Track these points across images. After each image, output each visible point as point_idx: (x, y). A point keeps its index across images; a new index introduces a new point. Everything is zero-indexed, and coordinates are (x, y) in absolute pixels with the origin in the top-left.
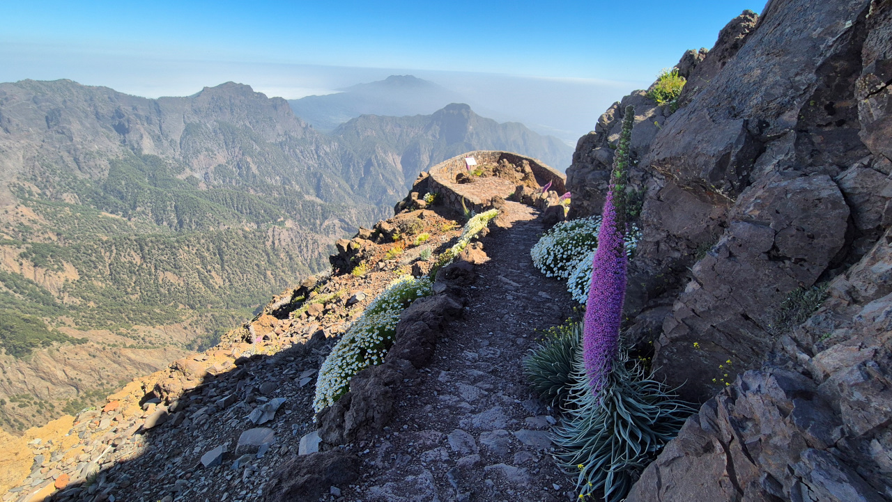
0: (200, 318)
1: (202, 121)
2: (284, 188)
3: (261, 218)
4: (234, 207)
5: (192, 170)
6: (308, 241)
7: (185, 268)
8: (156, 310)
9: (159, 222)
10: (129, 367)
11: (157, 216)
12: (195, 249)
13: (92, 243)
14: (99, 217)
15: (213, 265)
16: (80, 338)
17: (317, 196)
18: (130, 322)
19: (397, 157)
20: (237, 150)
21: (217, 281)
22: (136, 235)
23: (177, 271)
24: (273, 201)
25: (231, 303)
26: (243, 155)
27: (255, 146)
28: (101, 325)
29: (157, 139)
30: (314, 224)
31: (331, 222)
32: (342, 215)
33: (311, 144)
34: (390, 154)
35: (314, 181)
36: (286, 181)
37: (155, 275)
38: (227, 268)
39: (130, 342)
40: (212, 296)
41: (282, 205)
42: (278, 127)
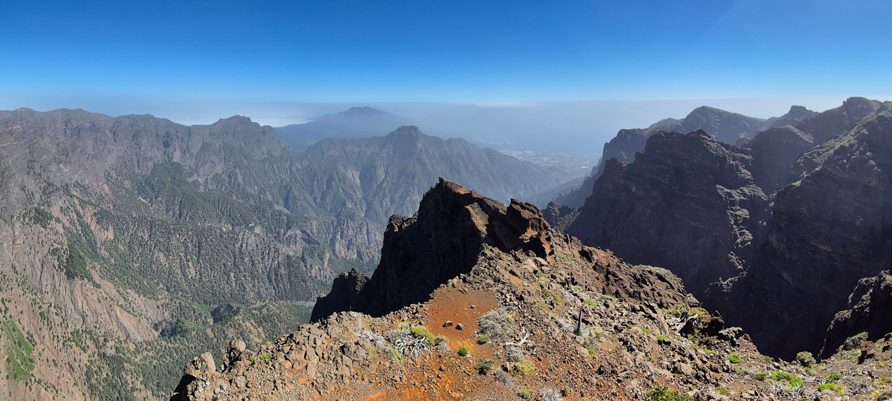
0: (170, 302)
1: (213, 142)
2: (260, 197)
3: (237, 221)
4: (219, 208)
5: (198, 175)
6: (270, 249)
7: (173, 253)
8: (144, 282)
9: (168, 210)
10: (114, 323)
11: (168, 206)
12: (183, 239)
13: (127, 217)
14: (136, 200)
15: (192, 256)
16: (98, 283)
17: (285, 206)
18: (127, 285)
19: (356, 172)
20: (231, 163)
21: (192, 272)
22: (151, 218)
23: (167, 253)
24: (249, 208)
25: (196, 296)
26: (235, 167)
27: (245, 161)
28: (111, 279)
29: (183, 152)
30: (279, 233)
31: (293, 232)
32: (304, 226)
33: (287, 161)
34: (350, 170)
35: (285, 192)
36: (262, 191)
37: (153, 252)
38: (201, 261)
39: (122, 302)
40: (184, 284)
41: (255, 212)
42: (264, 147)
